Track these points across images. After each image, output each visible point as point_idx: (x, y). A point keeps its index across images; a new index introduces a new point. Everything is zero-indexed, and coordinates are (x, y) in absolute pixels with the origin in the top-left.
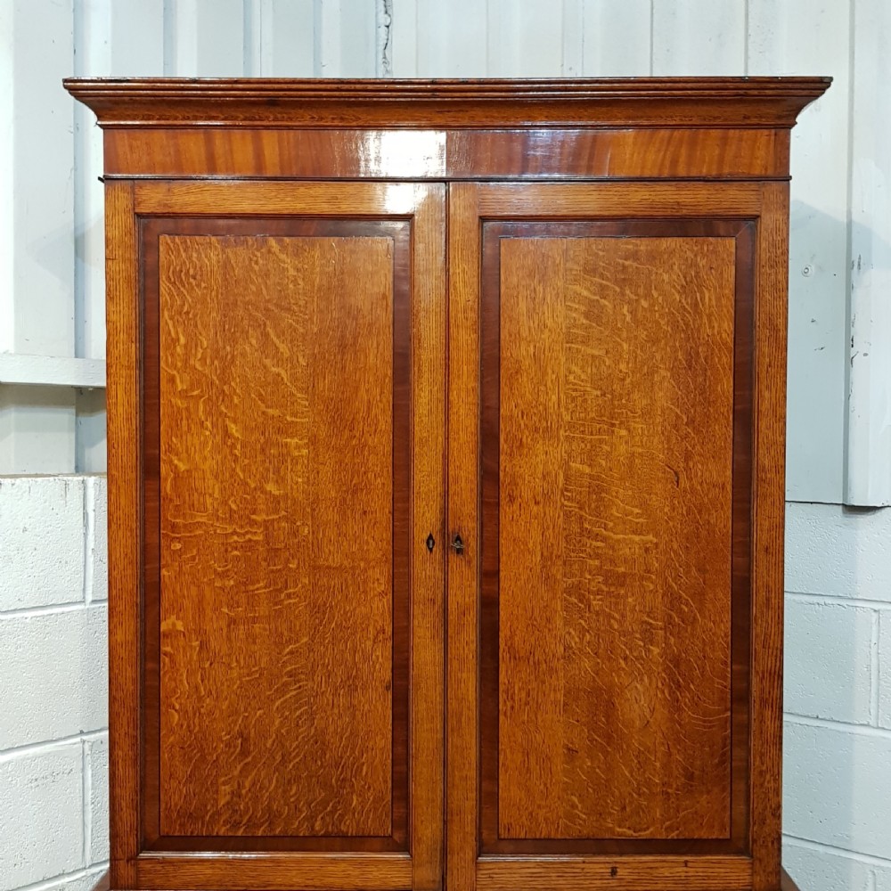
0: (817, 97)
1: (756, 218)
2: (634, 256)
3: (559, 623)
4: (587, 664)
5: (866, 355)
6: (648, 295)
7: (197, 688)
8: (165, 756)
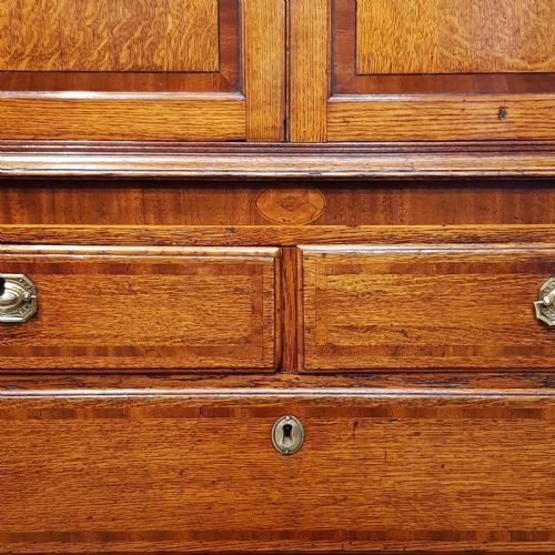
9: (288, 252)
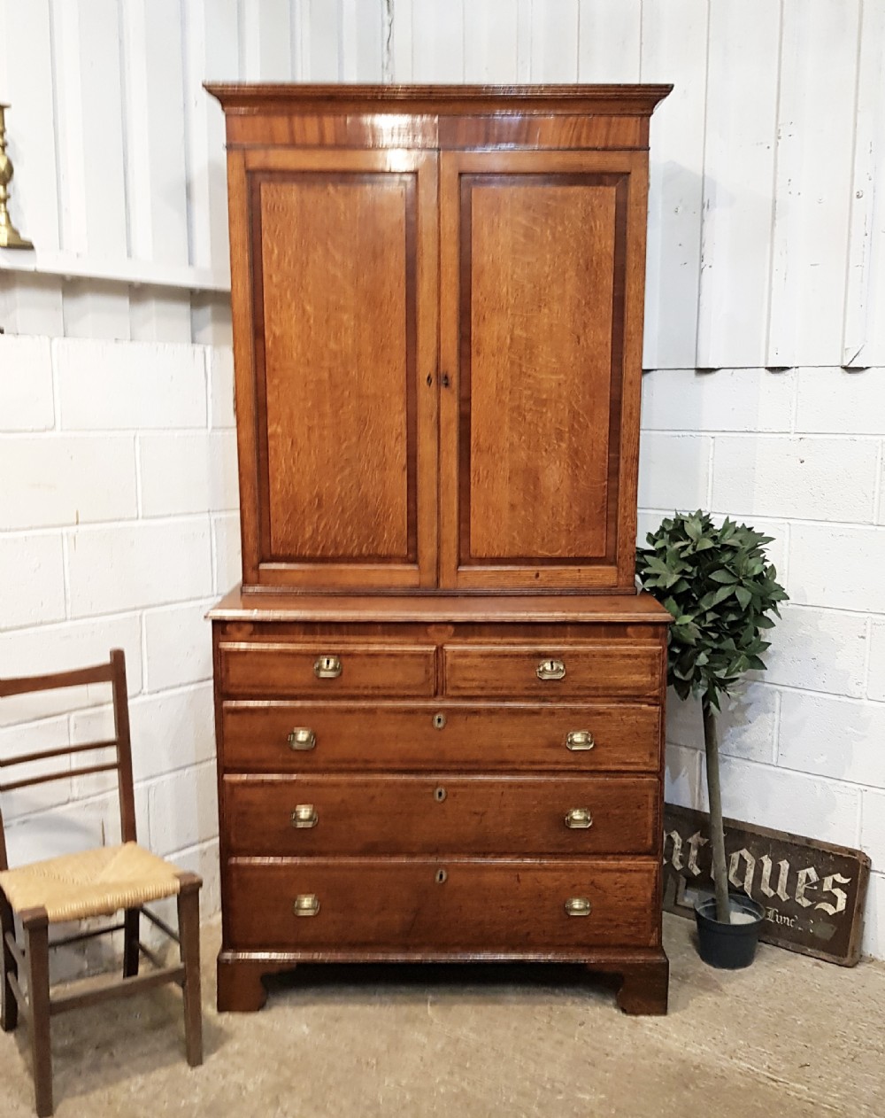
0: (665, 96)
1: (629, 173)
2: (553, 198)
3: (506, 428)
4: (523, 455)
5: (710, 267)
6: (562, 223)
7: (291, 468)
8: (273, 508)
9: (440, 649)
